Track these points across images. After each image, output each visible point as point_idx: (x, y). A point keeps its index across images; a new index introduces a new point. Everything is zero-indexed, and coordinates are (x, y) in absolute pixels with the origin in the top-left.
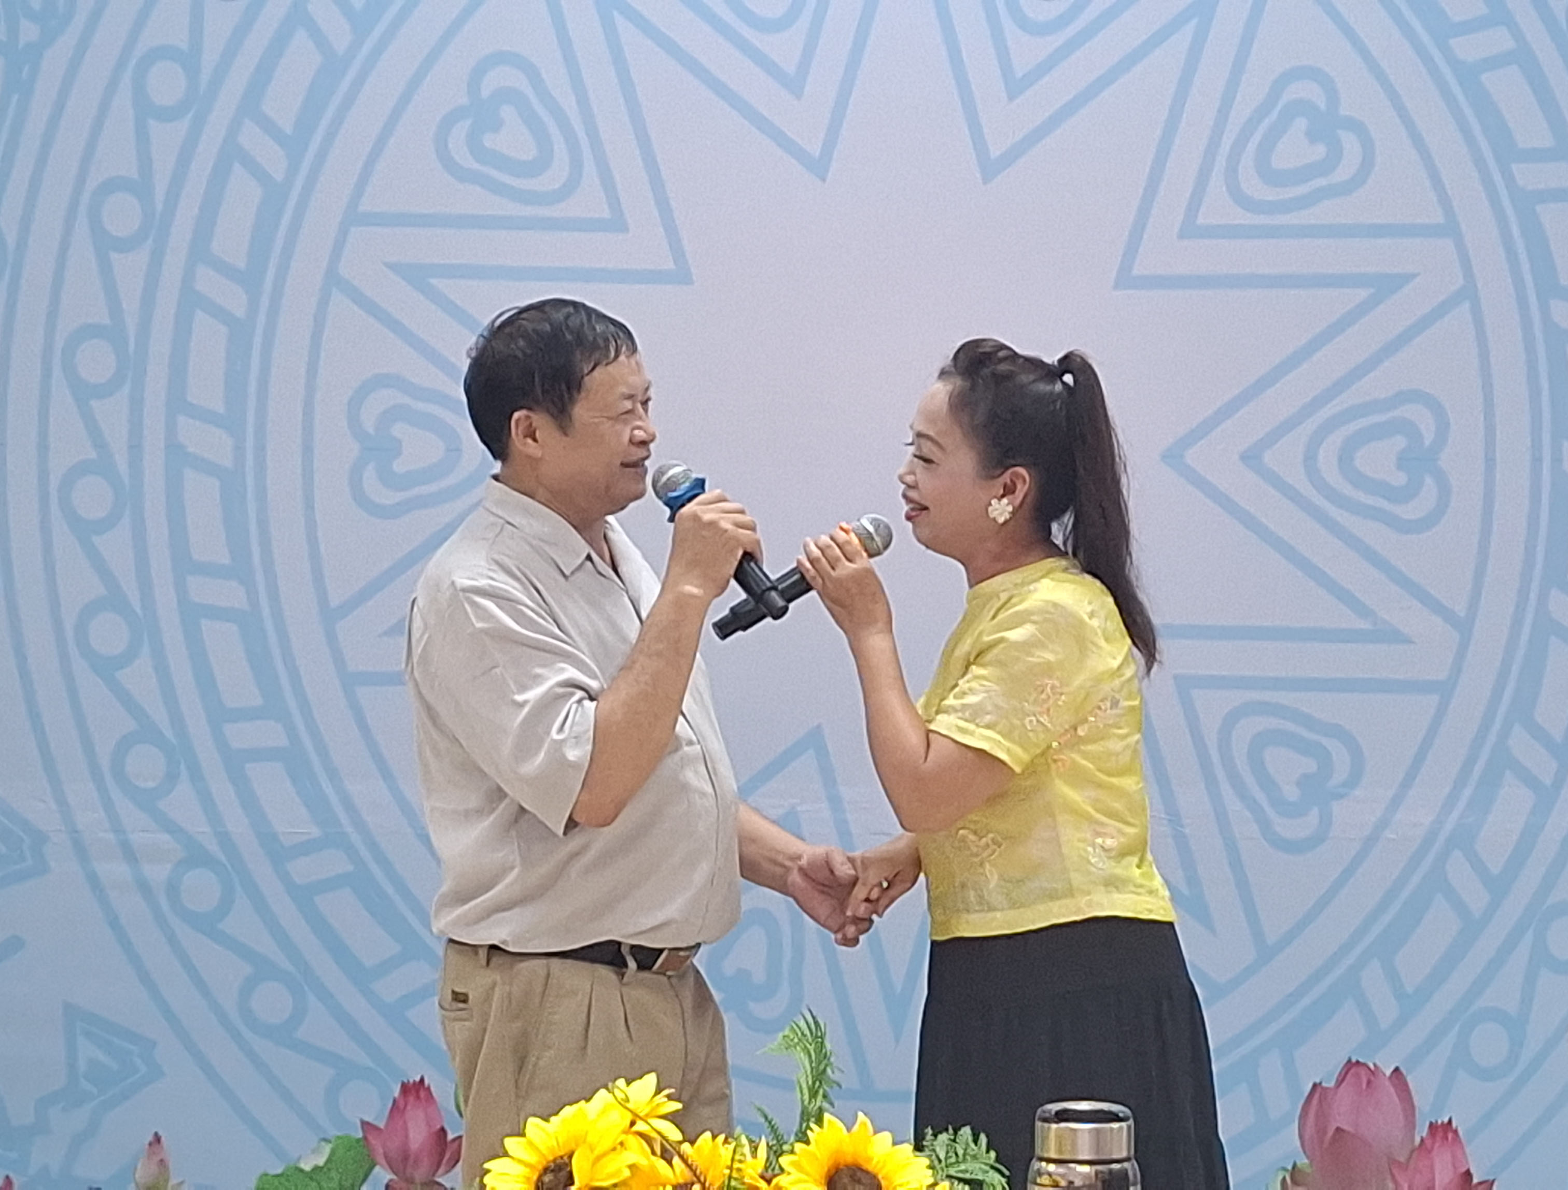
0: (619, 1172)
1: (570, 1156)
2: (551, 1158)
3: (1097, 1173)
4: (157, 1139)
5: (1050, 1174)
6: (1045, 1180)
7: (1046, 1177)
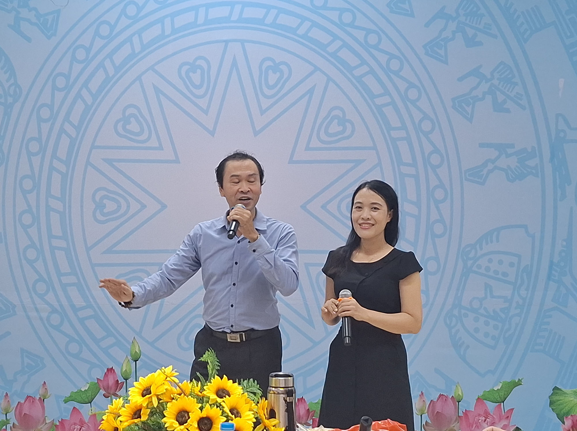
0: (163, 391)
1: (150, 387)
2: (145, 387)
3: (285, 390)
4: (45, 383)
5: (273, 391)
6: (272, 392)
7: (272, 391)
